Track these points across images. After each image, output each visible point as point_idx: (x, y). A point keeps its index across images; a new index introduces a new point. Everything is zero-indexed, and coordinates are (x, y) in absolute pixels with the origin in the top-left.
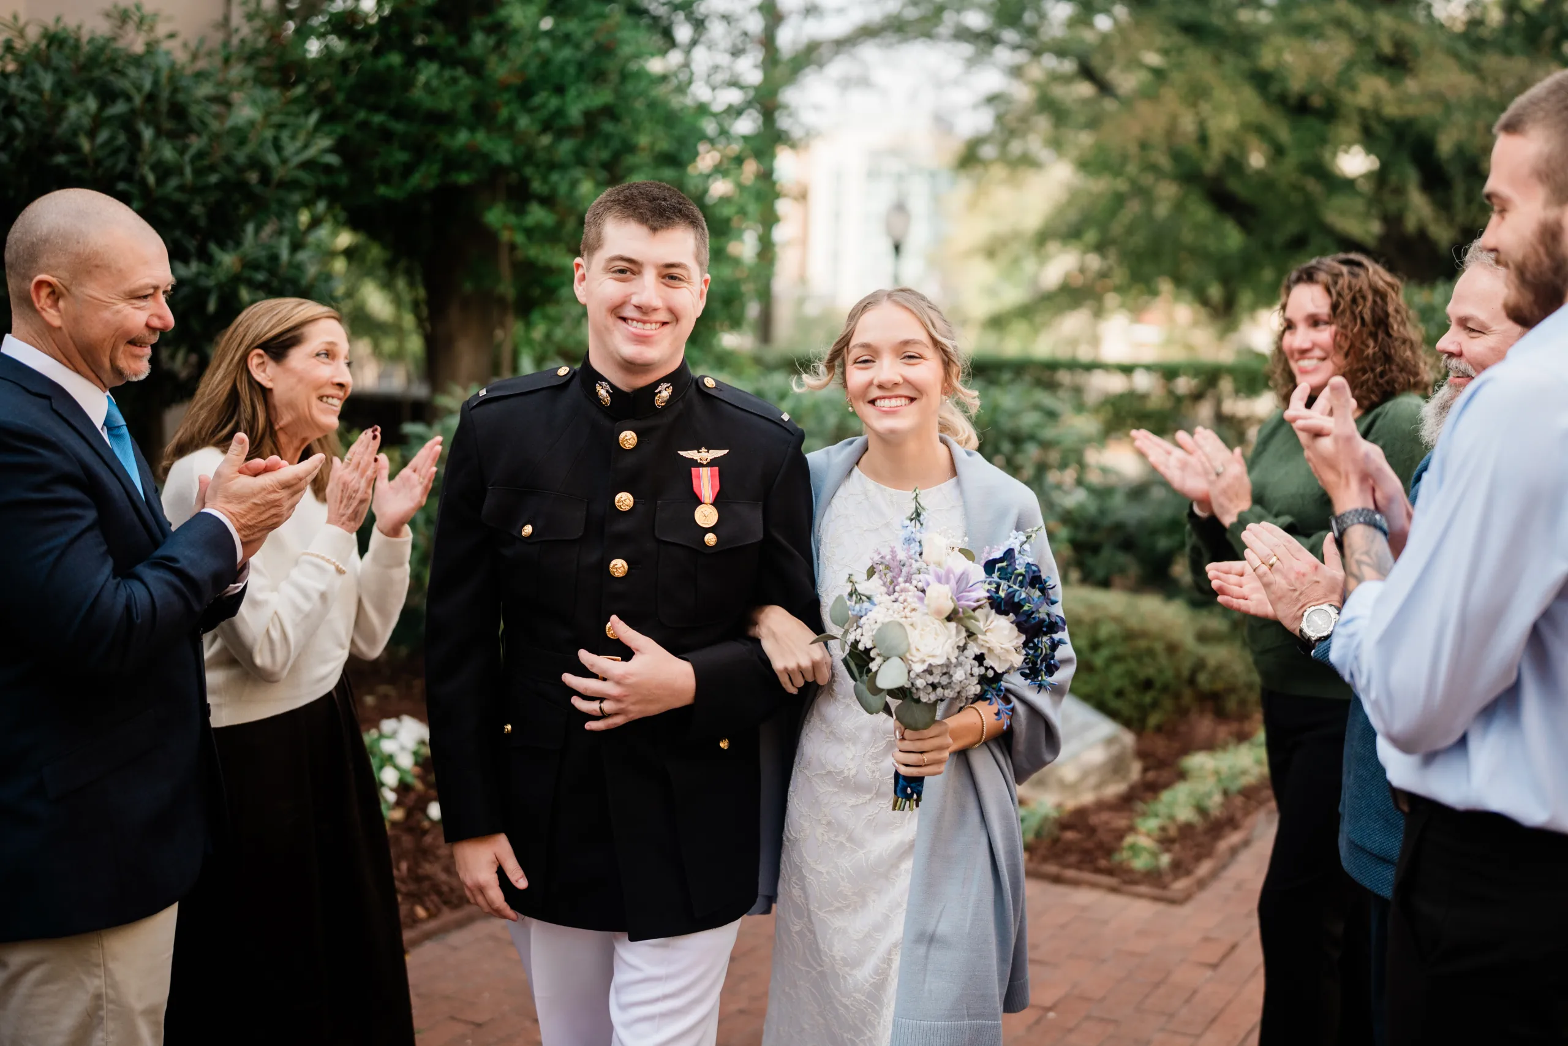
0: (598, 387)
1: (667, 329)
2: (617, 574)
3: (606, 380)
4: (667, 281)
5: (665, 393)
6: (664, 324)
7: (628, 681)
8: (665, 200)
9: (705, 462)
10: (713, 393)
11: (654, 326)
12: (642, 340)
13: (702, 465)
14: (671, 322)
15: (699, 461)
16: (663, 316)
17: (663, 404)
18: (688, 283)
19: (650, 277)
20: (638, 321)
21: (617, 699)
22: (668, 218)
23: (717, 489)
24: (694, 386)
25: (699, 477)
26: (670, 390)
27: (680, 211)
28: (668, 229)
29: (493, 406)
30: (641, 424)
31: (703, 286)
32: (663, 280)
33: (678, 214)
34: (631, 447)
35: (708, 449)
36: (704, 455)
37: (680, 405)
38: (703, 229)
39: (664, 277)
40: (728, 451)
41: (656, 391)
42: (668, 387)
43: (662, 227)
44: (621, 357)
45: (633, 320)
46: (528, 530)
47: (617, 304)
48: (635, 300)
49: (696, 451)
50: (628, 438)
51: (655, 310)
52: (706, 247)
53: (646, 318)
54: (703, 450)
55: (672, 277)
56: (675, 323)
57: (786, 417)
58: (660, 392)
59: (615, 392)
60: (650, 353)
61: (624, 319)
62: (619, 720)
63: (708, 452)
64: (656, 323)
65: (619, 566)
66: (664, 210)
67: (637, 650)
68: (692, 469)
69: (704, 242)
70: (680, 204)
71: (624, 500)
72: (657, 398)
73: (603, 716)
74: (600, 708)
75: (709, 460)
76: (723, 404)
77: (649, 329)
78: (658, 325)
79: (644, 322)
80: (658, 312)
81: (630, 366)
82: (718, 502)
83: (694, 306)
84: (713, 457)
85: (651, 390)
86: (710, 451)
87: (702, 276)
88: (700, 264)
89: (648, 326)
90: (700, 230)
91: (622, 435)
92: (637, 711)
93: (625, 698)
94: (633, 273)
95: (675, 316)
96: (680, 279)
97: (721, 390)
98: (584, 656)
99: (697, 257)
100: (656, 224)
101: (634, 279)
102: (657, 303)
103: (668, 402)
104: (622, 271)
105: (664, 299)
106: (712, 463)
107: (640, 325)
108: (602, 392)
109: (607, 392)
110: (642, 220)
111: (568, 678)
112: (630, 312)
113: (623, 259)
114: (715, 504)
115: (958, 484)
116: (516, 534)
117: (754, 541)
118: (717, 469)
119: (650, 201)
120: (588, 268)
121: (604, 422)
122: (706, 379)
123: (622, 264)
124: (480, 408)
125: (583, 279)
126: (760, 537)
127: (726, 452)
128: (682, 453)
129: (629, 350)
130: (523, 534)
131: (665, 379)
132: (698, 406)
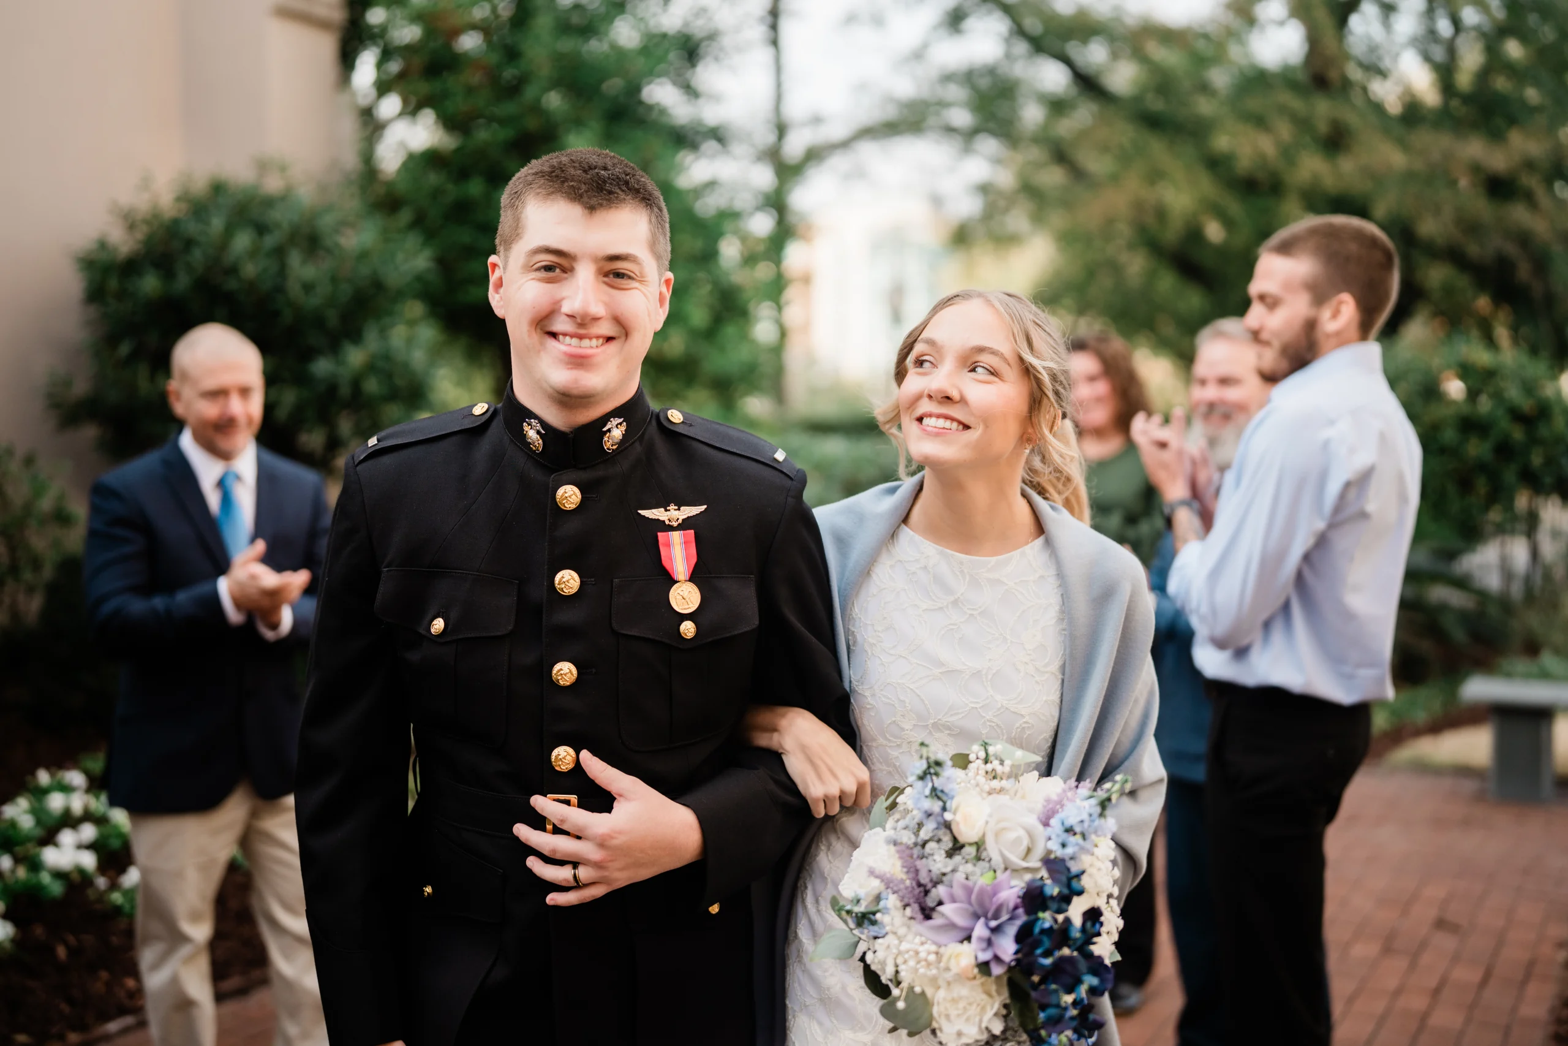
0: (526, 428)
1: (612, 347)
2: (561, 683)
3: (536, 417)
4: (611, 279)
5: (616, 432)
6: (609, 339)
7: (615, 842)
8: (605, 169)
9: (675, 524)
10: (682, 430)
11: (594, 342)
12: (578, 361)
13: (671, 528)
14: (619, 337)
15: (667, 522)
16: (606, 328)
17: (615, 447)
18: (640, 282)
19: (585, 274)
20: (572, 336)
21: (598, 865)
22: (610, 192)
23: (694, 560)
24: (654, 423)
25: (668, 545)
26: (623, 428)
27: (627, 183)
28: (611, 208)
29: (386, 460)
30: (585, 475)
31: (664, 289)
32: (606, 279)
33: (624, 188)
34: (574, 506)
35: (679, 506)
36: (674, 514)
37: (638, 448)
38: (660, 210)
39: (606, 275)
40: (705, 506)
41: (605, 429)
42: (620, 424)
43: (601, 205)
44: (551, 387)
45: (565, 335)
46: (438, 625)
47: (544, 314)
48: (566, 308)
49: (663, 509)
50: (569, 495)
51: (596, 319)
52: (665, 235)
53: (582, 331)
54: (672, 507)
55: (619, 275)
56: (623, 338)
57: (780, 456)
58: (609, 430)
59: (549, 432)
60: (592, 380)
61: (554, 335)
62: (598, 891)
63: (679, 509)
64: (598, 337)
65: (565, 672)
66: (605, 182)
67: (621, 796)
68: (659, 534)
69: (663, 227)
70: (627, 175)
71: (568, 581)
72: (606, 439)
73: (577, 885)
74: (575, 874)
75: (680, 521)
76: (695, 444)
77: (588, 347)
78: (601, 341)
79: (581, 337)
80: (601, 322)
81: (566, 399)
82: (696, 577)
83: (649, 315)
84: (685, 517)
85: (597, 427)
86: (682, 508)
87: (661, 275)
88: (658, 257)
89: (586, 342)
90: (656, 210)
91: (560, 492)
92: (623, 879)
93: (610, 864)
94: (564, 270)
95: (622, 330)
96: (630, 277)
97: (691, 425)
98: (540, 803)
99: (653, 246)
100: (594, 201)
101: (566, 279)
102: (597, 309)
103: (622, 443)
104: (548, 268)
105: (606, 304)
106: (685, 525)
107: (575, 341)
108: (532, 434)
109: (538, 432)
110: (575, 196)
111: (522, 831)
112: (561, 325)
113: (548, 251)
114: (693, 578)
115: (1049, 543)
116: (423, 632)
117: (748, 629)
118: (692, 531)
119: (585, 171)
120: (505, 269)
121: (536, 474)
122: (669, 412)
123: (547, 259)
124: (369, 463)
125: (500, 284)
126: (756, 622)
127: (704, 507)
128: (642, 512)
129: (560, 376)
130: (433, 631)
131: (616, 413)
132: (662, 447)
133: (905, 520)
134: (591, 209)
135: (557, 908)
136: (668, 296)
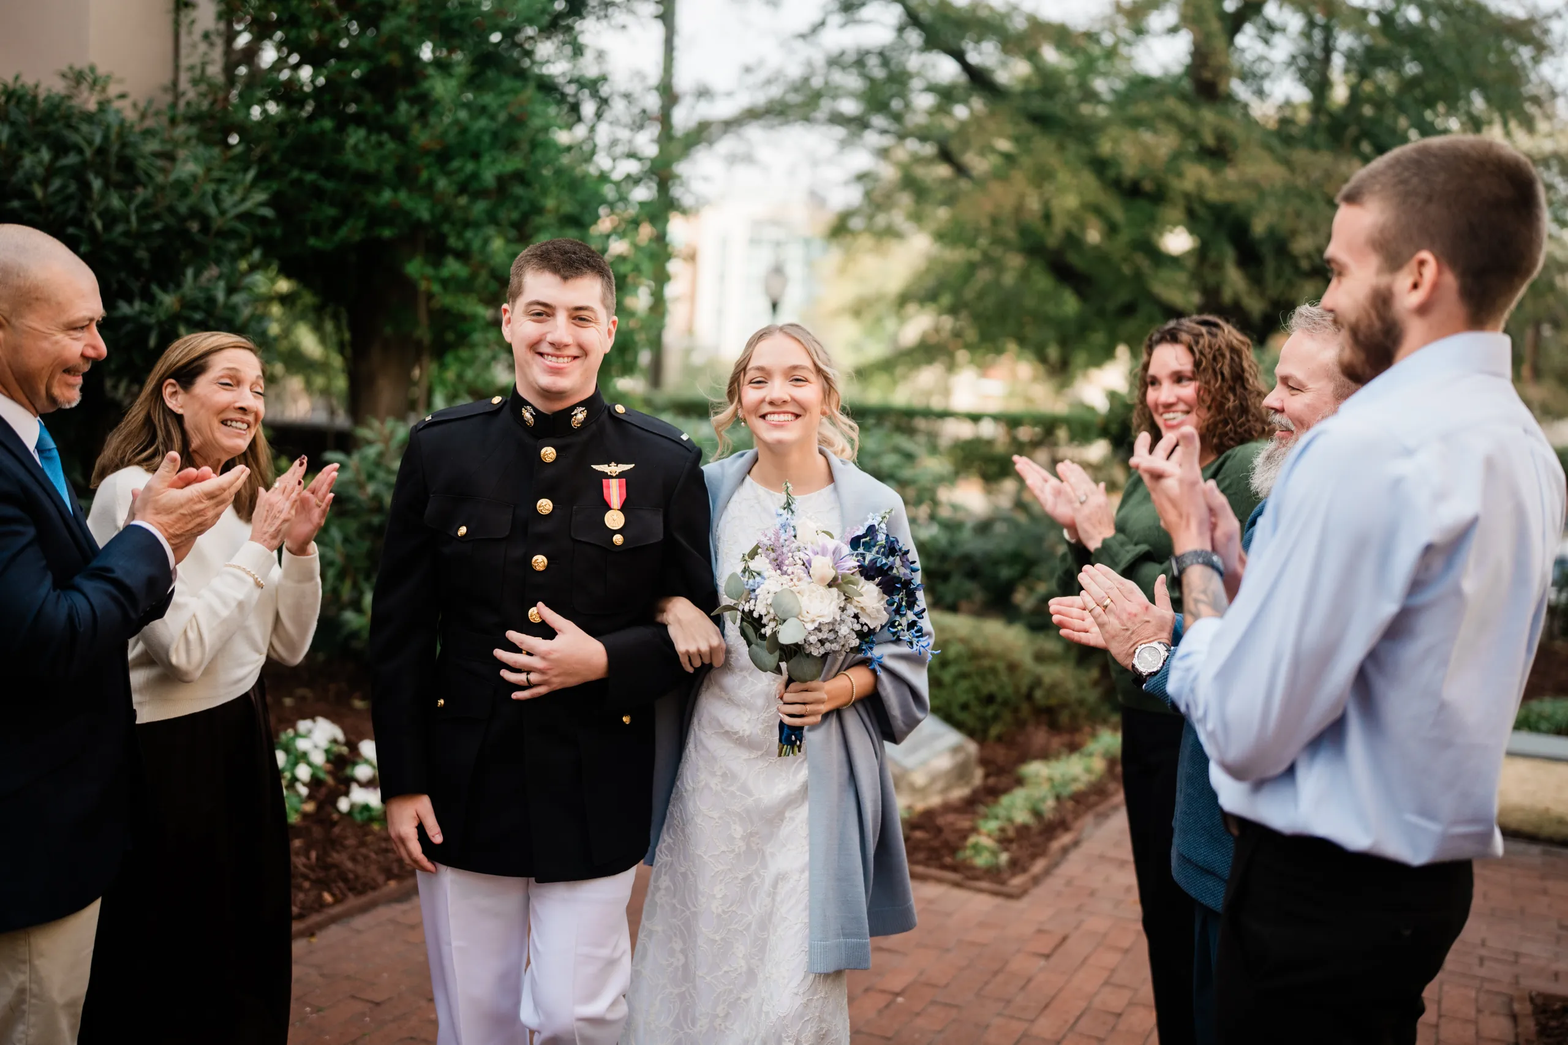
0: (523, 411)
1: (578, 362)
2: (538, 568)
3: (530, 404)
4: (576, 321)
5: (580, 415)
6: (575, 358)
7: (552, 657)
8: (575, 253)
9: (614, 475)
10: (624, 417)
11: (566, 359)
12: (556, 372)
13: (612, 477)
14: (582, 356)
15: (609, 474)
16: (574, 351)
17: (578, 425)
18: (595, 323)
19: (561, 318)
20: (552, 356)
21: (541, 672)
22: (577, 268)
23: (624, 497)
24: (606, 412)
25: (608, 487)
26: (585, 414)
27: (588, 262)
28: (577, 277)
29: (438, 429)
30: (559, 442)
31: (611, 327)
32: (573, 321)
33: (586, 265)
34: (552, 460)
35: (618, 463)
36: (613, 469)
37: (594, 427)
38: (609, 278)
39: (574, 318)
40: (634, 465)
41: (573, 414)
42: (583, 411)
43: (572, 276)
44: (539, 386)
45: (548, 355)
46: (462, 530)
47: (535, 341)
48: (549, 338)
49: (607, 465)
50: (549, 453)
51: (566, 346)
52: (612, 294)
53: (558, 353)
54: (613, 464)
55: (581, 319)
56: (584, 357)
57: (684, 438)
58: (576, 415)
59: (538, 415)
60: (563, 383)
61: (541, 354)
62: (542, 690)
63: (617, 466)
64: (568, 357)
65: (540, 561)
66: (574, 262)
67: (560, 631)
68: (603, 480)
69: (611, 289)
70: (587, 257)
71: (545, 505)
72: (573, 420)
73: (530, 685)
74: (527, 679)
75: (617, 473)
76: (630, 425)
77: (562, 363)
78: (570, 359)
79: (558, 357)
80: (569, 347)
81: (548, 394)
82: (625, 508)
83: (600, 342)
84: (621, 471)
85: (568, 413)
86: (619, 465)
87: (609, 318)
88: (607, 307)
89: (561, 360)
90: (606, 278)
91: (543, 451)
92: (558, 683)
93: (549, 671)
94: (548, 315)
95: (584, 352)
96: (588, 321)
97: (630, 415)
98: (513, 635)
99: (604, 301)
100: (567, 274)
101: (549, 320)
102: (568, 339)
103: (583, 423)
104: (538, 314)
105: (574, 337)
106: (620, 476)
107: (554, 359)
108: (527, 415)
109: (531, 414)
110: (555, 270)
111: (499, 653)
112: (545, 348)
113: (539, 303)
114: (622, 509)
115: (836, 489)
116: (452, 534)
117: (656, 541)
118: (624, 480)
119: (562, 255)
120: (512, 312)
121: (528, 439)
122: (616, 406)
123: (539, 309)
124: (425, 431)
125: (509, 321)
126: (661, 537)
127: (632, 466)
128: (594, 467)
129: (545, 380)
130: (459, 534)
131: (580, 404)
132: (609, 427)
133: (749, 473)
134: (565, 278)
135: (518, 701)
136: (614, 331)
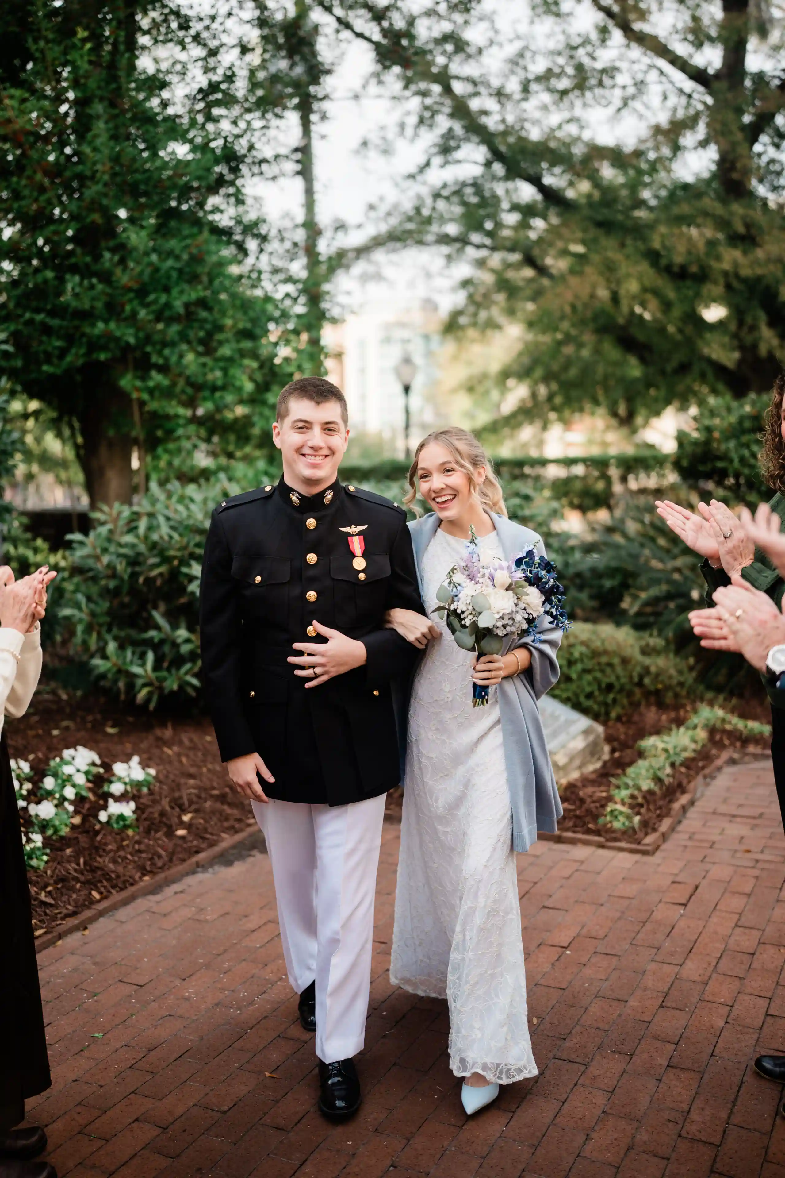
0: (291, 496)
1: (328, 459)
2: (311, 600)
3: (295, 491)
4: (327, 432)
5: (329, 496)
6: (326, 456)
7: (329, 654)
8: (323, 386)
9: (355, 533)
10: (355, 494)
11: (321, 458)
12: (315, 466)
13: (353, 535)
14: (330, 455)
15: (352, 533)
16: (326, 452)
17: (329, 502)
18: (338, 432)
19: (317, 430)
20: (312, 456)
21: (324, 666)
22: (325, 396)
23: (364, 548)
24: (344, 491)
25: (352, 542)
26: (332, 495)
27: (332, 392)
29: (231, 511)
31: (347, 435)
32: (325, 432)
33: (330, 394)
34: (314, 527)
35: (356, 525)
36: (354, 529)
37: (338, 503)
39: (325, 430)
42: (331, 493)
43: (322, 402)
44: (301, 477)
45: (309, 455)
46: (258, 579)
47: (299, 446)
48: (310, 444)
49: (350, 528)
50: (311, 523)
51: (321, 448)
53: (316, 454)
54: (353, 526)
55: (330, 430)
56: (332, 456)
57: (396, 505)
58: (327, 495)
59: (302, 498)
60: (319, 473)
61: (304, 455)
62: (325, 678)
63: (356, 527)
65: (312, 595)
66: (323, 392)
67: (331, 638)
68: (349, 537)
70: (332, 388)
71: (312, 558)
72: (326, 499)
73: (316, 676)
74: (314, 672)
75: (357, 532)
76: (360, 500)
77: (318, 460)
78: (323, 457)
79: (315, 456)
80: (323, 449)
81: (310, 482)
82: (365, 555)
83: (341, 446)
84: (359, 530)
85: (323, 493)
86: (358, 527)
87: (345, 429)
88: (345, 421)
89: (317, 458)
90: (343, 402)
91: (308, 521)
92: (334, 672)
93: (328, 665)
94: (307, 428)
95: (332, 452)
96: (334, 431)
97: (359, 492)
98: (298, 645)
99: (342, 418)
100: (319, 400)
101: (308, 432)
102: (322, 444)
103: (332, 500)
104: (301, 428)
105: (326, 442)
106: (359, 534)
107: (313, 458)
108: (294, 498)
109: (297, 498)
110: (311, 398)
111: (291, 659)
112: (307, 451)
113: (301, 421)
114: (363, 556)
115: (498, 534)
116: (252, 582)
117: (387, 575)
118: (362, 536)
120: (280, 428)
121: (297, 516)
122: (350, 487)
123: (301, 424)
124: (223, 513)
125: (278, 434)
126: (390, 573)
127: (366, 526)
128: (341, 529)
129: (308, 472)
130: (256, 581)
131: (329, 488)
132: (347, 501)
133: (441, 526)
134: (318, 403)
